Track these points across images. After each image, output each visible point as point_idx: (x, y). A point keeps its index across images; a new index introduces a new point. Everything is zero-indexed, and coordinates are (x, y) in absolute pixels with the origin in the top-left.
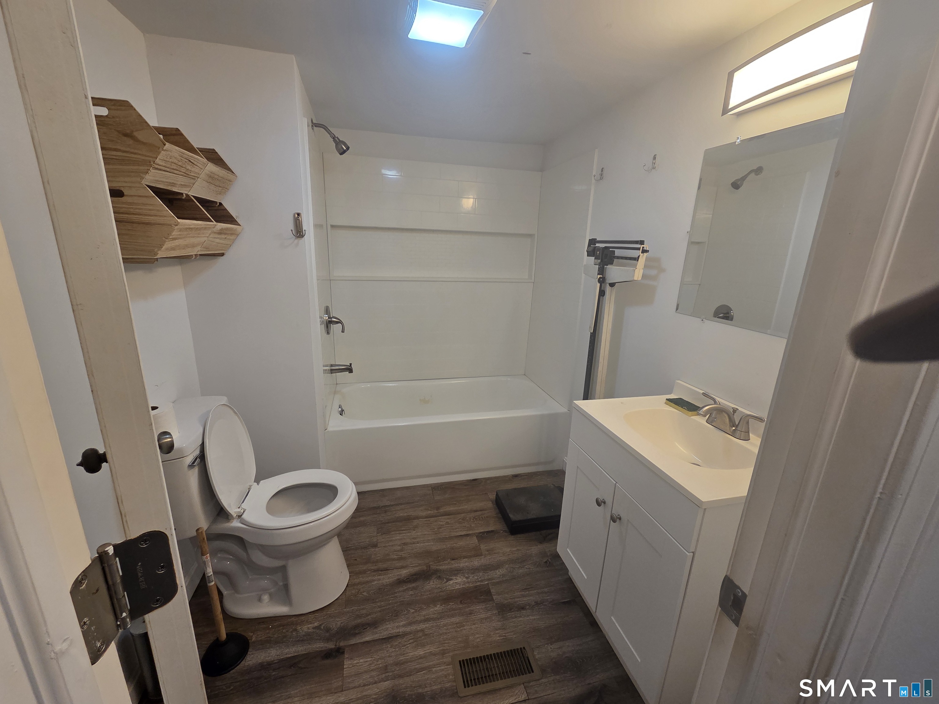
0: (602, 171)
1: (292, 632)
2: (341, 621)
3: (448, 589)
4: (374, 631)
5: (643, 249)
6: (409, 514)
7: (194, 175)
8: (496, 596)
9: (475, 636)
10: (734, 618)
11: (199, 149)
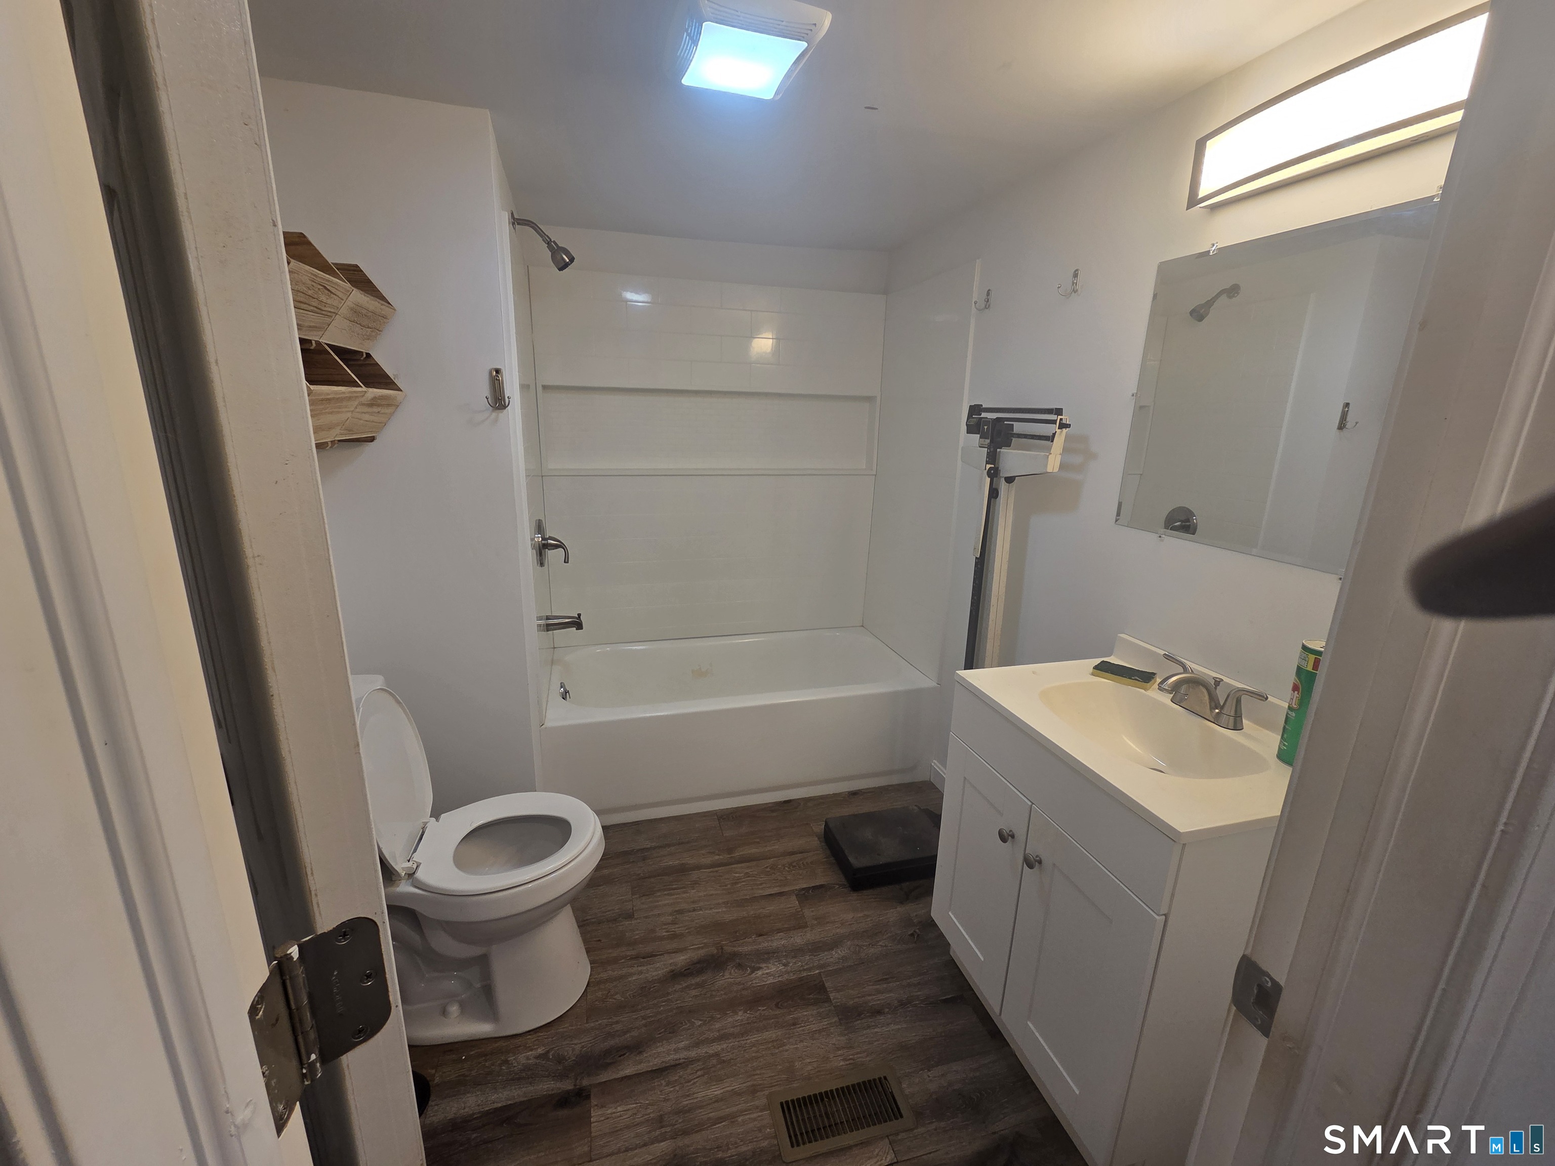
0: (988, 294)
1: (500, 1065)
2: (580, 1043)
3: (755, 985)
4: (637, 1058)
5: (1061, 422)
6: (683, 862)
7: (330, 310)
8: (834, 994)
9: (804, 1060)
10: (1260, 1023)
11: (339, 267)
